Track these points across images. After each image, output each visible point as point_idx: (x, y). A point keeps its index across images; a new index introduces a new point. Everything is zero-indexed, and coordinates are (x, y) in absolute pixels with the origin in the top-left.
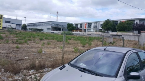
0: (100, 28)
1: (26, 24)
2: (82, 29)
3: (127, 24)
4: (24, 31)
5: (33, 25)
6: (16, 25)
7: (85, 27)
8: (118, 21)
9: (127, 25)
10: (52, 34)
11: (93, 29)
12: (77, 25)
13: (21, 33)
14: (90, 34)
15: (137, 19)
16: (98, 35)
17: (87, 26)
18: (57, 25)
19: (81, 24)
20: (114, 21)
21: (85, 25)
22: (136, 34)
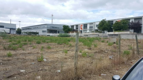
0: (96, 28)
1: (21, 28)
2: (78, 30)
3: (123, 23)
4: (18, 35)
5: (28, 29)
6: (10, 29)
7: (81, 29)
8: (113, 21)
9: (122, 25)
10: (48, 37)
11: (89, 30)
12: (73, 26)
13: (15, 37)
14: (87, 35)
15: (132, 18)
16: (95, 36)
17: (83, 27)
18: (53, 27)
19: (77, 26)
20: (109, 21)
21: (81, 26)
22: (133, 33)
